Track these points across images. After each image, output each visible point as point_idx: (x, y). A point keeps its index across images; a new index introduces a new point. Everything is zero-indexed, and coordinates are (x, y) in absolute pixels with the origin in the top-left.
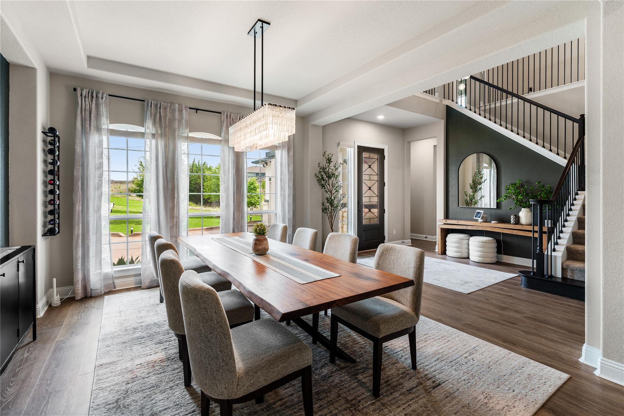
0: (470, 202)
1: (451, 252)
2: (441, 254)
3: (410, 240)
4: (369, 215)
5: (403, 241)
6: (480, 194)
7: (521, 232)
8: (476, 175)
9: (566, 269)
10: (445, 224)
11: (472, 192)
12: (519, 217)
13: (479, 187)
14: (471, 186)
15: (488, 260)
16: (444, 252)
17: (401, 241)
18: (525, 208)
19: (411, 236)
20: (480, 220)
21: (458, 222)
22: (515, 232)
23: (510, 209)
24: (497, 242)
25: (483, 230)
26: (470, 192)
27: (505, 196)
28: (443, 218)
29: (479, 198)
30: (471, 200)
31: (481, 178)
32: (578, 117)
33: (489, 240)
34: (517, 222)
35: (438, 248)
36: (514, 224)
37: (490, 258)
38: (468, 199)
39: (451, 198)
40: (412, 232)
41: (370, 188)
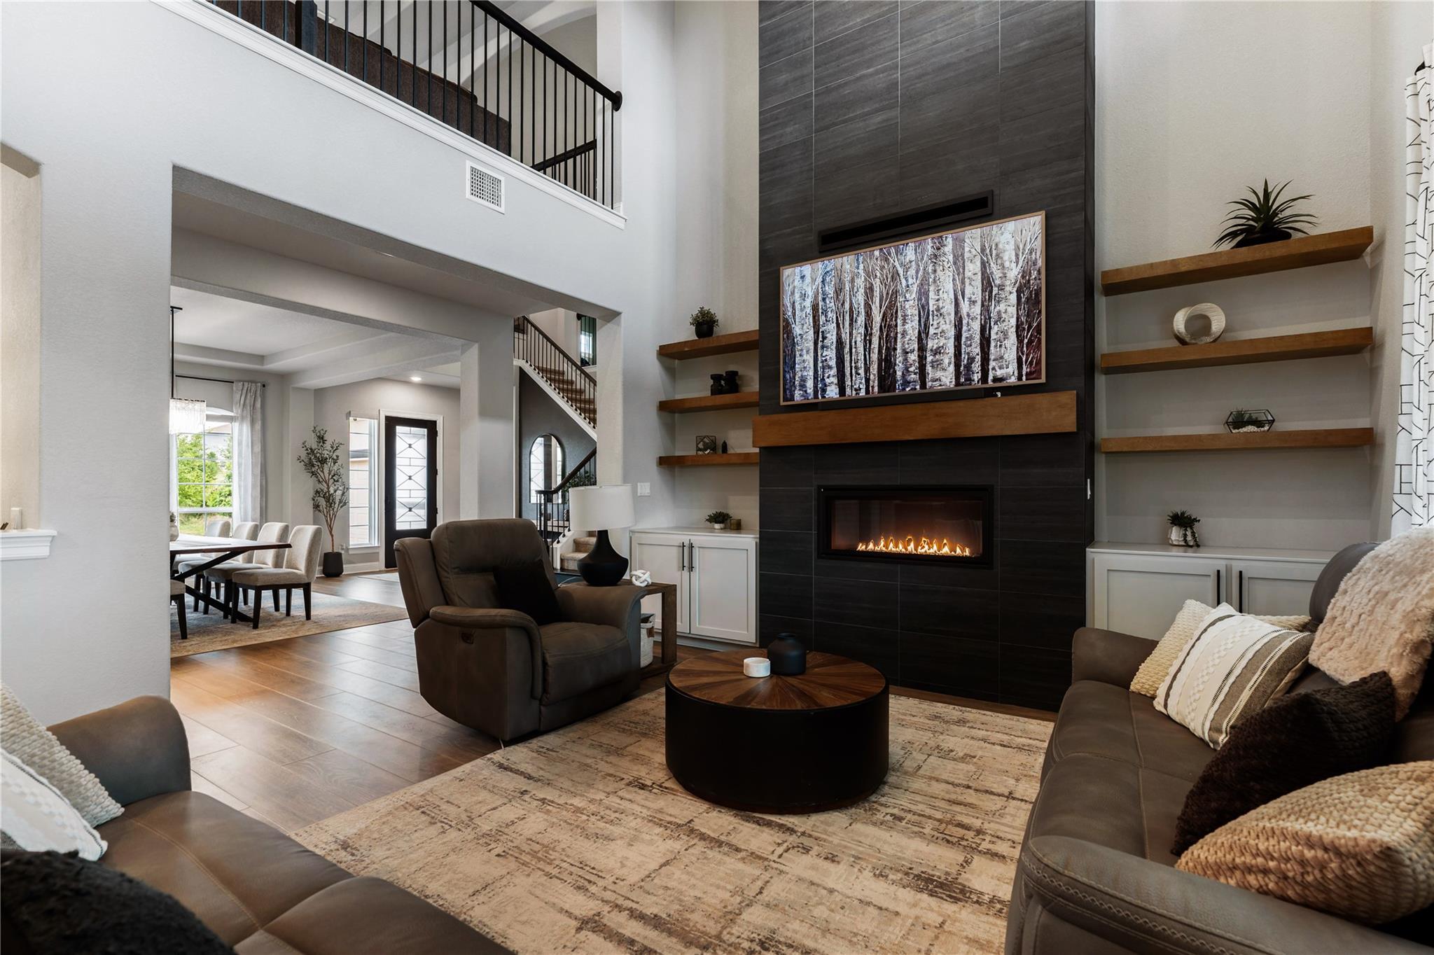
4: (410, 517)
41: (410, 478)
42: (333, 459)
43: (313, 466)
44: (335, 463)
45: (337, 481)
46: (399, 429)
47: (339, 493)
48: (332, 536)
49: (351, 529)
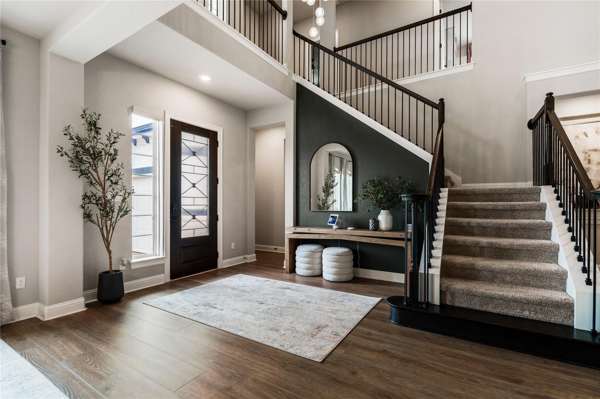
0: (323, 208)
1: (302, 269)
2: (289, 273)
3: (255, 255)
4: (194, 224)
5: (246, 256)
6: (332, 198)
7: (381, 240)
8: (328, 178)
9: (445, 292)
10: (294, 233)
11: (325, 196)
12: (378, 221)
13: (331, 190)
14: (323, 189)
15: (344, 278)
16: (293, 269)
17: (242, 257)
18: (384, 210)
19: (256, 247)
20: (335, 226)
21: (309, 230)
22: (374, 241)
23: (369, 211)
24: (353, 253)
25: (338, 239)
26: (322, 195)
27: (363, 195)
28: (292, 225)
29: (331, 203)
30: (324, 205)
31: (333, 181)
32: (437, 102)
33: (345, 252)
34: (377, 228)
35: (286, 264)
36: (373, 230)
37: (347, 274)
38: (321, 203)
39: (301, 200)
40: (257, 242)
41: (194, 185)
42: (111, 154)
43: (81, 161)
44: (113, 160)
45: (116, 183)
46: (185, 136)
47: (118, 199)
48: (110, 252)
49: (134, 239)
